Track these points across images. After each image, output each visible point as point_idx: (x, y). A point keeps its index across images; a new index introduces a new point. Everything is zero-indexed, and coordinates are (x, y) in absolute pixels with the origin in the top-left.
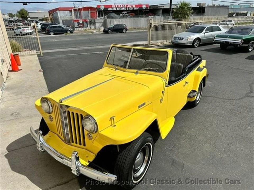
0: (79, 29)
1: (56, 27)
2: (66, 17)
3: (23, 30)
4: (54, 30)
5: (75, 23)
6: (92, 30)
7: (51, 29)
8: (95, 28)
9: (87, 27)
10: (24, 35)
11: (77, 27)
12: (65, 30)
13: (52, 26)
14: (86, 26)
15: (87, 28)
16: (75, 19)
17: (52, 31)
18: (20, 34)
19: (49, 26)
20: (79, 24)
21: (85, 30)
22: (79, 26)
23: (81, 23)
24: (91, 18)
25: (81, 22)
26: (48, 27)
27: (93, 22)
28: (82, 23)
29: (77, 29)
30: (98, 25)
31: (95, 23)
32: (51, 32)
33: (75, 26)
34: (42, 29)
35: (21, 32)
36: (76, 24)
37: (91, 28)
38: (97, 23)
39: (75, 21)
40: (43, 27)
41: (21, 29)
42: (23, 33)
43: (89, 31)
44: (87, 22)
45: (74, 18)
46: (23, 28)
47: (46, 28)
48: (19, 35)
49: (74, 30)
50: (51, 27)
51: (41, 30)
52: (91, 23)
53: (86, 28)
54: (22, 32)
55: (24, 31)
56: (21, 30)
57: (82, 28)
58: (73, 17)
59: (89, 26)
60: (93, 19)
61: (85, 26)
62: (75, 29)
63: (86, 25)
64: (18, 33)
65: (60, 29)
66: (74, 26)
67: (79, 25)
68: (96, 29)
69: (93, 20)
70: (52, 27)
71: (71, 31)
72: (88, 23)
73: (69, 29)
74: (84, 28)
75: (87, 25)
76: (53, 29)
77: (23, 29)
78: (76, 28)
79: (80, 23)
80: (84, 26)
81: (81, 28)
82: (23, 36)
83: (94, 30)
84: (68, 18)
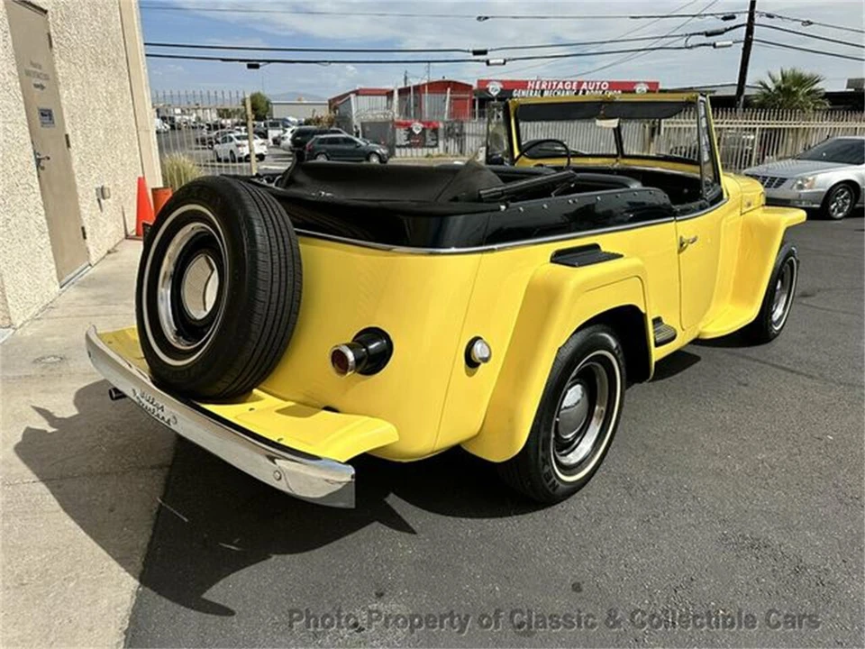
0: (409, 150)
1: (336, 141)
2: (375, 112)
3: (238, 146)
4: (328, 151)
5: (398, 130)
6: (452, 156)
7: (322, 146)
8: (461, 152)
9: (437, 145)
10: (240, 160)
11: (404, 144)
12: (364, 152)
13: (325, 136)
14: (433, 143)
15: (436, 149)
16: (401, 120)
17: (323, 151)
18: (229, 157)
19: (316, 136)
20: (411, 134)
21: (428, 156)
22: (408, 142)
23: (417, 132)
24: (454, 116)
25: (417, 128)
26: (313, 139)
27: (457, 131)
28: (420, 133)
29: (403, 150)
30: (470, 143)
31: (465, 134)
32: (318, 154)
33: (398, 143)
34: (295, 147)
35: (231, 152)
36: (401, 135)
37: (446, 149)
38: (469, 134)
39: (400, 125)
40: (299, 138)
41: (233, 143)
42: (237, 156)
43: (440, 158)
44: (435, 130)
45: (397, 115)
46: (238, 138)
47: (306, 143)
48: (226, 161)
49: (392, 154)
50: (322, 141)
51: (290, 147)
52: (449, 134)
53: (431, 151)
54: (235, 153)
55: (240, 149)
56: (231, 146)
57: (420, 150)
58: (395, 114)
59: (441, 143)
60: (456, 121)
61: (427, 144)
62: (397, 151)
63: (433, 140)
64: (222, 156)
65: (346, 147)
66: (394, 140)
67: (408, 139)
68: (464, 155)
69: (456, 125)
70: (324, 139)
71: (383, 155)
72: (441, 134)
73: (378, 151)
74: (425, 150)
75: (437, 140)
76: (329, 146)
77: (239, 142)
78: (400, 147)
79: (414, 133)
80: (425, 140)
81: (415, 147)
82: (237, 164)
83: (457, 156)
84: (380, 117)
